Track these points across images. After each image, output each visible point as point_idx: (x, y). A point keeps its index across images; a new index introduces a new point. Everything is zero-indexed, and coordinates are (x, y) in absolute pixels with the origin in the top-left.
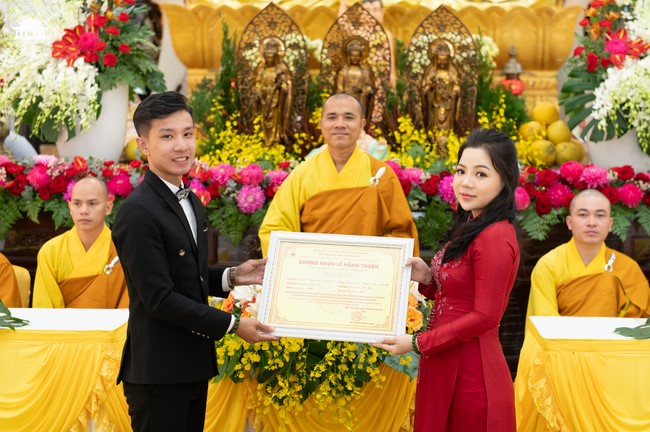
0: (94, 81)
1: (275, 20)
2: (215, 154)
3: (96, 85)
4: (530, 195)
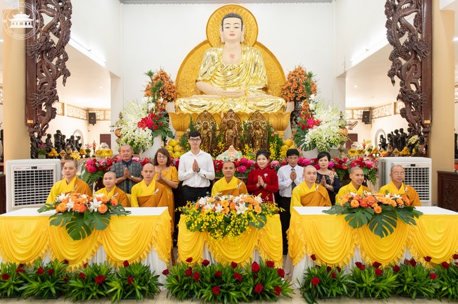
1: (206, 115)
3: (152, 136)
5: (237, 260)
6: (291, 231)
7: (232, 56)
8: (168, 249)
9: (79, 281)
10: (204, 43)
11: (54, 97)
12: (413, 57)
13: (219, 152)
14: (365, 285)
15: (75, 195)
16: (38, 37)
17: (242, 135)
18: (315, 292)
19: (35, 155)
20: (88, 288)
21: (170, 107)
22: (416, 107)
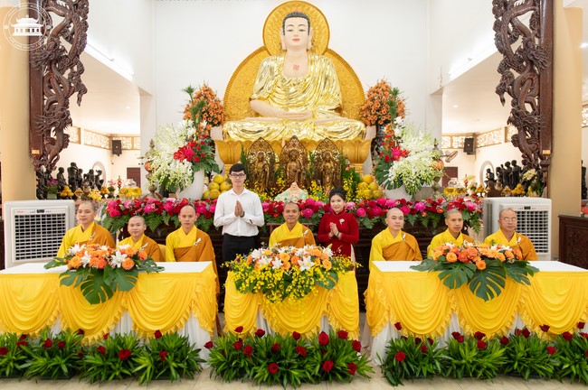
1: (262, 144)
3: (192, 170)
5: (300, 329)
6: (369, 292)
7: (296, 67)
8: (212, 316)
9: (98, 356)
10: (260, 50)
11: (65, 120)
12: (529, 68)
13: (279, 190)
14: (464, 361)
15: (93, 247)
16: (45, 43)
17: (308, 168)
18: (399, 371)
19: (42, 193)
20: (110, 366)
21: (216, 133)
22: (532, 134)
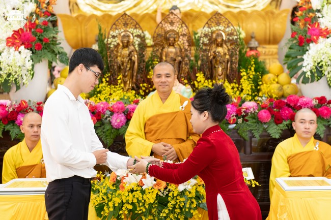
0: (30, 59)
1: (127, 22)
2: (97, 97)
3: (31, 61)
4: (271, 114)
